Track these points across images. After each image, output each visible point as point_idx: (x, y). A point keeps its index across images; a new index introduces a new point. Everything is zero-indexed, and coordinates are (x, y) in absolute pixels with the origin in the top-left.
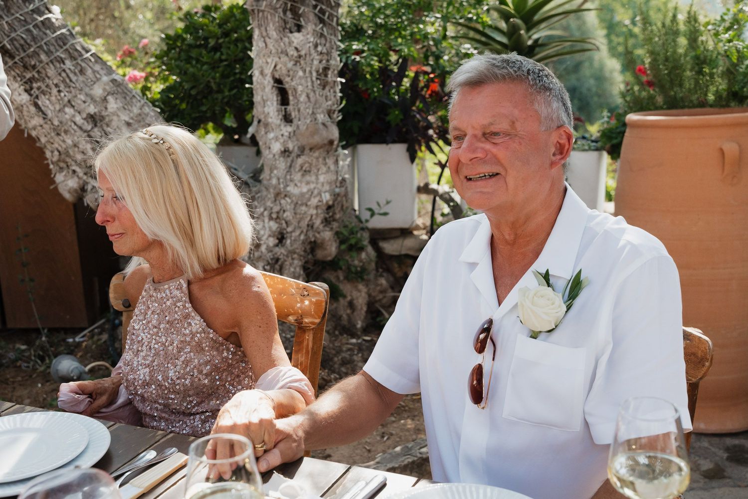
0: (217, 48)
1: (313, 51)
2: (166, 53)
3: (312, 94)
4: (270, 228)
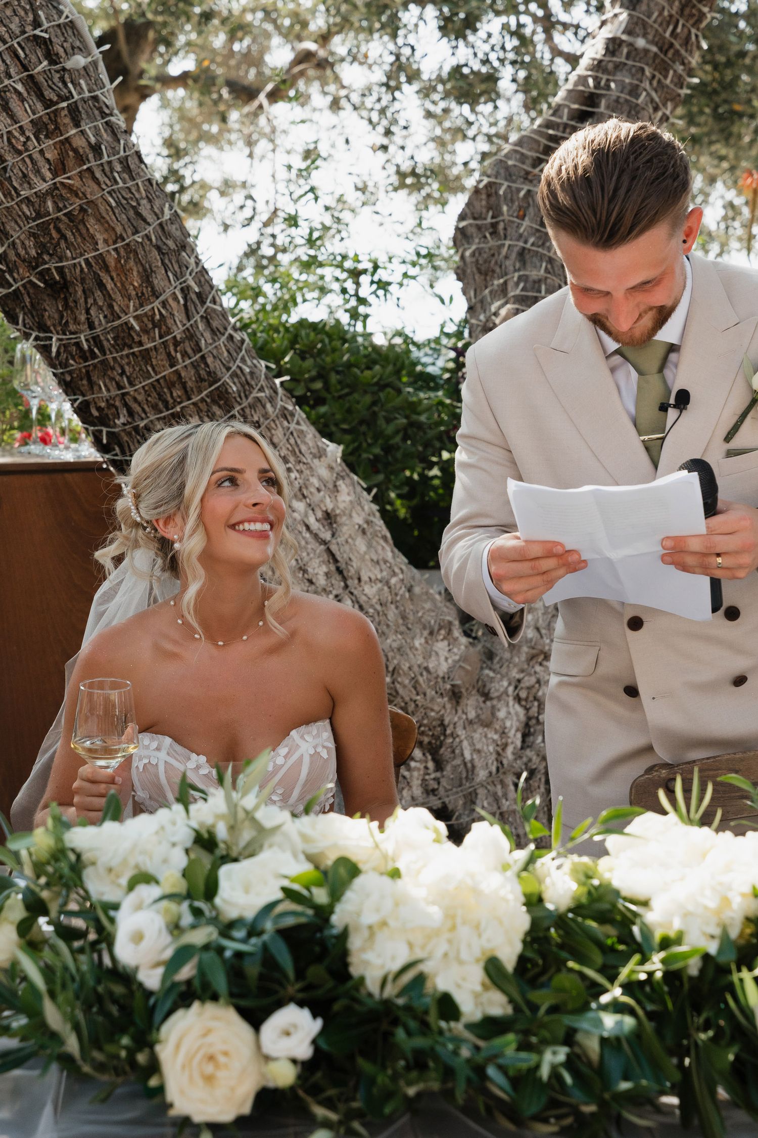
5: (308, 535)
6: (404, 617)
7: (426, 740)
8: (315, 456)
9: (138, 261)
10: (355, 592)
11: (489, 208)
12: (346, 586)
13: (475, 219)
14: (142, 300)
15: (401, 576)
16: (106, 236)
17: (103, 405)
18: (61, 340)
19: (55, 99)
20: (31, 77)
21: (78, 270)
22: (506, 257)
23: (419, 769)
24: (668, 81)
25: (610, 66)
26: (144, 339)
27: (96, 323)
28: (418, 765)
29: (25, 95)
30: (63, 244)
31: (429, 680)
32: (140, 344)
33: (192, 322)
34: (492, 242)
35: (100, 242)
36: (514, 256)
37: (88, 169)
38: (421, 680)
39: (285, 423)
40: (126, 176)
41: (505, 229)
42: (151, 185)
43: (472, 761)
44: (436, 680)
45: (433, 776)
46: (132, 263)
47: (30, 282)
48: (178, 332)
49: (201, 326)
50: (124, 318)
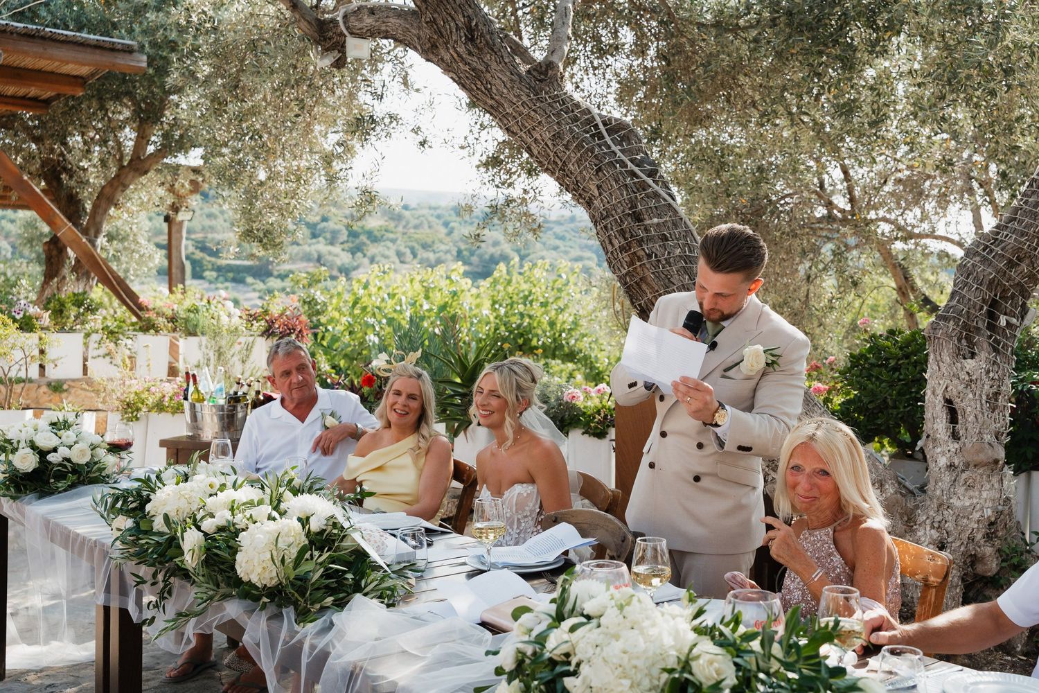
0: (896, 369)
1: (984, 377)
2: (849, 370)
3: (980, 416)
4: (931, 536)
16: (651, 291)
20: (622, 229)
29: (618, 236)
30: (638, 295)
35: (648, 293)
37: (643, 264)
40: (667, 265)
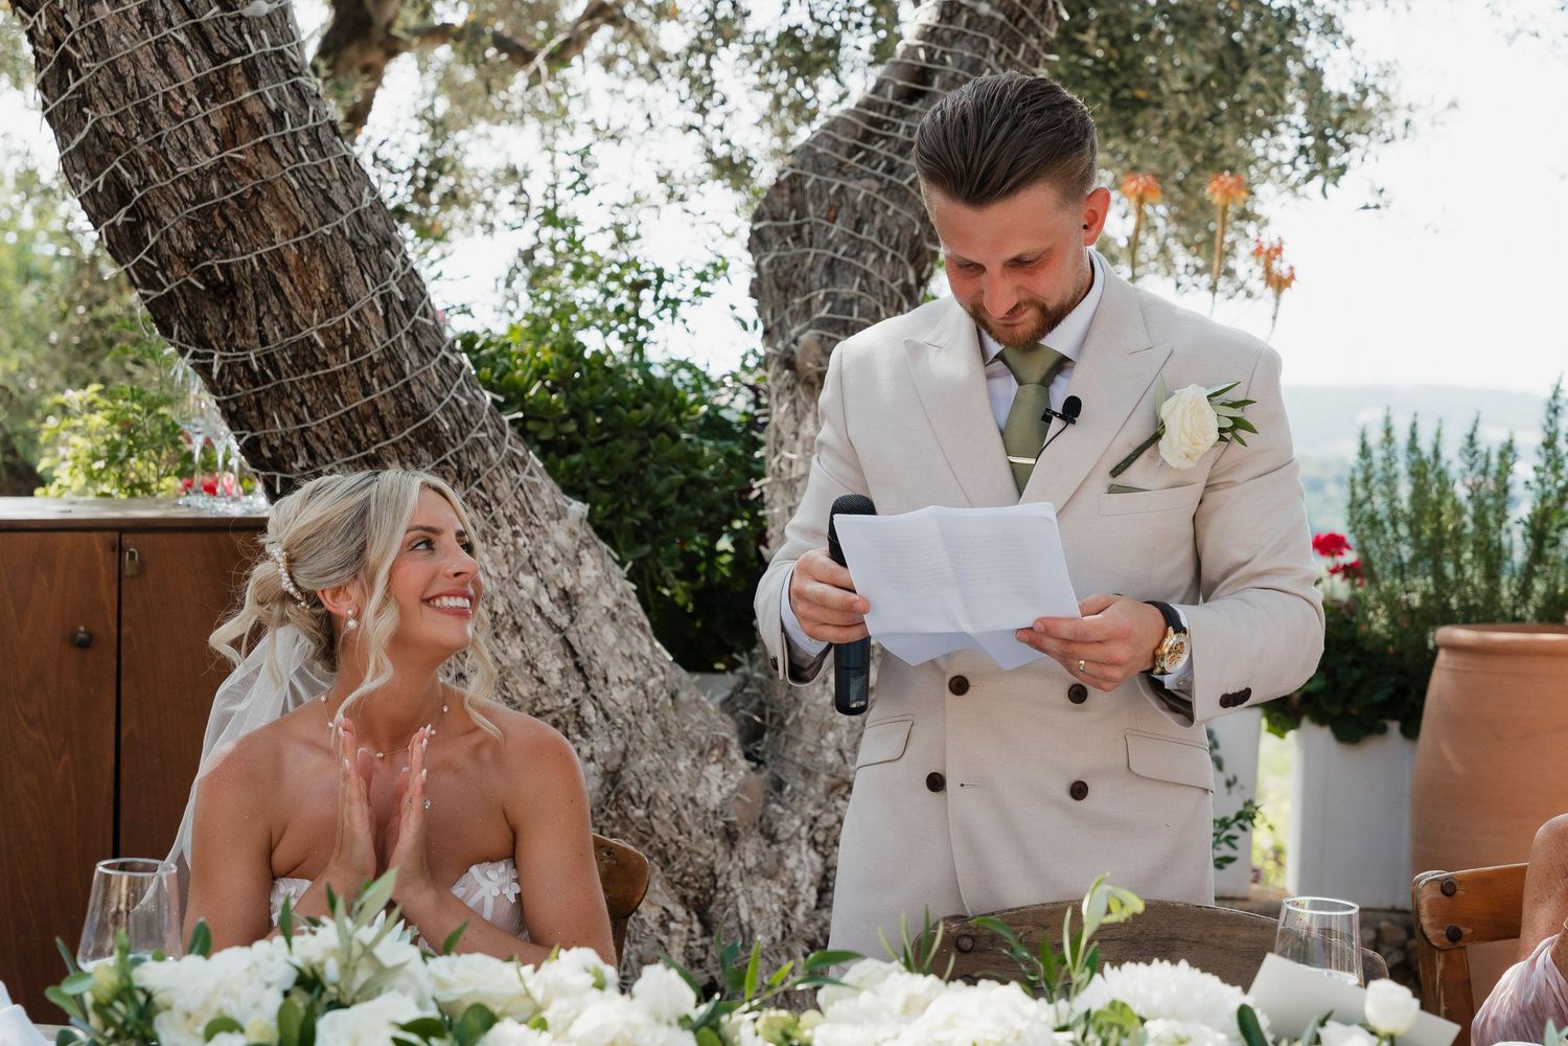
5: (538, 620)
6: (665, 732)
7: (691, 894)
8: (552, 518)
9: (325, 259)
10: (600, 696)
11: (793, 206)
12: (588, 688)
13: (774, 219)
14: (329, 309)
15: (662, 677)
16: (285, 226)
17: (277, 443)
18: (226, 358)
19: (227, 53)
20: (198, 26)
21: (248, 269)
22: (811, 269)
23: (681, 933)
24: (1019, 57)
25: (947, 35)
26: (331, 358)
27: (270, 337)
28: (680, 927)
29: (189, 47)
30: (230, 236)
31: (696, 815)
32: (326, 365)
33: (394, 339)
34: (795, 250)
35: (278, 234)
36: (820, 268)
37: (266, 142)
38: (685, 814)
39: (513, 473)
40: (314, 151)
41: (811, 233)
42: (348, 163)
43: (750, 923)
44: (705, 814)
45: (699, 942)
46: (317, 261)
47: (187, 283)
48: (375, 352)
49: (406, 345)
50: (305, 332)
